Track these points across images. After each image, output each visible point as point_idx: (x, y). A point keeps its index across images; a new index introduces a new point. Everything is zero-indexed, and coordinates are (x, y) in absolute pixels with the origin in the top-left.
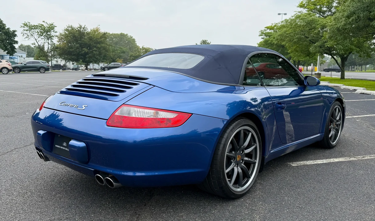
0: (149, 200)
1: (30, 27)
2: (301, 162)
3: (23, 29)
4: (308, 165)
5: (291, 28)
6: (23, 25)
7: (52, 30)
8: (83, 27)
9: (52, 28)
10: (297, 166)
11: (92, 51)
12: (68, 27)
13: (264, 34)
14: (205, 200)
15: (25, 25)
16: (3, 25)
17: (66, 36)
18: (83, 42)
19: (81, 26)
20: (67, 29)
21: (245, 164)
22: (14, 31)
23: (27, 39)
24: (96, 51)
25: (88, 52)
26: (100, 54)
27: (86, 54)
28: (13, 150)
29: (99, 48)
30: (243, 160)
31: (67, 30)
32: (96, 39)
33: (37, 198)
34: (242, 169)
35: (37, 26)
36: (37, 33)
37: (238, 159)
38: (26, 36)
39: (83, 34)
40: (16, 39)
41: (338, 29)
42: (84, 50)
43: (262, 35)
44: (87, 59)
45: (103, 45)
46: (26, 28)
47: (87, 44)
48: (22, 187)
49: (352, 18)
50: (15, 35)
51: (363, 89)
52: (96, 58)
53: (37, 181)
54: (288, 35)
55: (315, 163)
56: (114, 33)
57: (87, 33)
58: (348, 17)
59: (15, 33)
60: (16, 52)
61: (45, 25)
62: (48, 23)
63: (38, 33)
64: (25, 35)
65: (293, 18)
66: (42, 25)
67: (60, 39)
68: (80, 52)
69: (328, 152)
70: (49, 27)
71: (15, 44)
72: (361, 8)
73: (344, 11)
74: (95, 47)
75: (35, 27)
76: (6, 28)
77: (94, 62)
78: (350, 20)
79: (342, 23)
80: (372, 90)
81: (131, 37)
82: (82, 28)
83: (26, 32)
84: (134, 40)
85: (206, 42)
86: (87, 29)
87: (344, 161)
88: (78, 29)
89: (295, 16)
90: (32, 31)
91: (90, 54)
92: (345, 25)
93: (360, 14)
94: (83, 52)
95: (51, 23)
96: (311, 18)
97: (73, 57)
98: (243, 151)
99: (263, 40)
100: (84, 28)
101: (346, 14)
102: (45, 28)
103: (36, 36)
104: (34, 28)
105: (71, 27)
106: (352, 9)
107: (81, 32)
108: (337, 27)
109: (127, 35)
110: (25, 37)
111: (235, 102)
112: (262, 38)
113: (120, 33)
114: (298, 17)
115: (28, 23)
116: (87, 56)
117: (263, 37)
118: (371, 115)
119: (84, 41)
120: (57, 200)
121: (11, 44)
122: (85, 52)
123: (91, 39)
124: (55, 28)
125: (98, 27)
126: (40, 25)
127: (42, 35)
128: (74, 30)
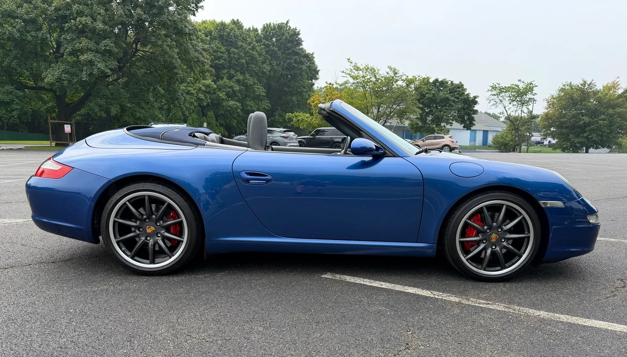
1: (499, 90)
3: (490, 93)
6: (491, 88)
7: (530, 92)
8: (588, 82)
9: (530, 88)
11: (597, 121)
15: (493, 88)
16: (463, 90)
17: (559, 98)
18: (584, 107)
19: (585, 82)
20: (562, 88)
22: (475, 97)
23: (493, 107)
24: (604, 120)
25: (589, 122)
26: (611, 125)
27: (587, 125)
29: (612, 116)
31: (562, 90)
32: (607, 101)
35: (509, 87)
36: (508, 98)
38: (493, 102)
39: (588, 93)
40: (476, 107)
42: (583, 120)
45: (618, 110)
46: (494, 92)
47: (591, 109)
50: (476, 103)
52: (601, 131)
57: (594, 92)
59: (476, 99)
60: (475, 125)
61: (521, 86)
62: (526, 83)
63: (510, 97)
64: (491, 101)
66: (518, 86)
67: (551, 104)
68: (577, 122)
70: (526, 88)
71: (474, 114)
74: (604, 114)
75: (507, 89)
76: (466, 93)
82: (586, 85)
83: (493, 97)
86: (595, 86)
88: (580, 86)
90: (501, 95)
91: (592, 125)
94: (582, 122)
95: (529, 82)
100: (589, 85)
102: (519, 90)
103: (506, 102)
104: (506, 92)
105: (570, 85)
107: (584, 91)
110: (492, 104)
115: (496, 85)
116: (588, 128)
121: (469, 115)
122: (585, 123)
123: (599, 100)
124: (534, 88)
125: (617, 80)
126: (513, 86)
127: (514, 100)
128: (573, 89)
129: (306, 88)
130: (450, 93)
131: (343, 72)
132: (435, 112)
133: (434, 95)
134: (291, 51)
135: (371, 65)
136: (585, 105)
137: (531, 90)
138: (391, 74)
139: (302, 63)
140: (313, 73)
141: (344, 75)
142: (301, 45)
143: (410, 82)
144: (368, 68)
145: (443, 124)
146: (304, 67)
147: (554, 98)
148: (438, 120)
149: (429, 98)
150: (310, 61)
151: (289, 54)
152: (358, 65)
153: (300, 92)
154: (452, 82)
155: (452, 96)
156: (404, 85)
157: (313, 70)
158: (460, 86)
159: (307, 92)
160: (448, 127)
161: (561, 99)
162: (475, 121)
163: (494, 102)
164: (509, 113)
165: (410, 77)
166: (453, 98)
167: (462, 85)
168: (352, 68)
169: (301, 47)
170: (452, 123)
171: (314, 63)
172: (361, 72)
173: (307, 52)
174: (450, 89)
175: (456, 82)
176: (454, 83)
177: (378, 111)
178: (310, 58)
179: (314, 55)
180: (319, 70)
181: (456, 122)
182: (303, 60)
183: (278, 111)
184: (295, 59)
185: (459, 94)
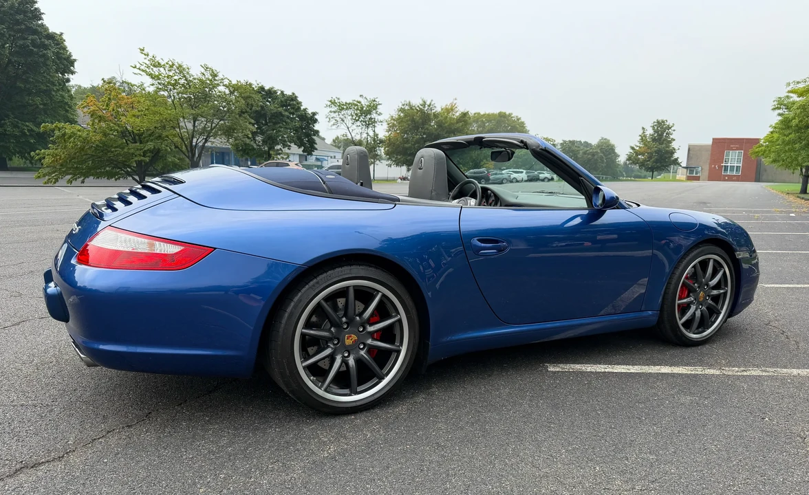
1: (339, 106)
3: (329, 109)
6: (329, 103)
7: (374, 111)
8: (428, 103)
9: (373, 106)
12: (404, 105)
13: (785, 106)
15: (332, 103)
16: (298, 104)
17: (400, 120)
19: (425, 102)
20: (402, 108)
22: (314, 114)
23: (334, 127)
31: (402, 110)
32: (448, 125)
35: (350, 103)
36: (350, 117)
39: (428, 115)
40: (317, 127)
43: (779, 108)
46: (334, 109)
47: (433, 134)
50: (316, 121)
56: (487, 113)
57: (434, 115)
59: (316, 117)
60: (316, 149)
61: (364, 103)
62: (369, 100)
63: (352, 116)
64: (331, 119)
66: (359, 102)
67: (391, 127)
70: (370, 106)
71: (314, 135)
75: (348, 106)
76: (302, 108)
81: (518, 120)
82: (426, 106)
83: (333, 115)
84: (523, 123)
85: (664, 125)
86: (435, 107)
88: (421, 107)
90: (343, 113)
95: (372, 98)
97: (409, 158)
99: (780, 118)
100: (429, 106)
102: (362, 108)
103: (349, 121)
104: (347, 109)
105: (409, 104)
107: (425, 112)
109: (510, 115)
110: (332, 123)
112: (779, 115)
113: (498, 112)
115: (336, 99)
117: (781, 111)
121: (308, 135)
123: (440, 125)
124: (379, 107)
125: (455, 102)
126: (355, 103)
127: (358, 120)
128: (413, 109)
129: (56, 85)
130: (282, 106)
131: (135, 67)
132: (267, 131)
133: (262, 107)
134: (23, 27)
135: (178, 61)
136: (427, 129)
137: (375, 107)
138: (208, 75)
139: (46, 47)
140: (66, 64)
141: (138, 71)
142: (41, 19)
143: (234, 88)
144: (173, 65)
145: (278, 147)
146: (50, 54)
147: (394, 120)
148: (271, 141)
149: (257, 111)
150: (58, 44)
151: (20, 31)
152: (157, 59)
153: (46, 90)
154: (282, 92)
155: (286, 110)
156: (227, 92)
157: (65, 59)
158: (293, 98)
159: (58, 90)
160: (286, 150)
161: (402, 121)
162: (316, 144)
163: (334, 121)
164: (353, 135)
165: (234, 82)
166: (287, 113)
167: (296, 97)
168: (148, 63)
169: (40, 22)
170: (290, 146)
171: (65, 48)
172: (162, 69)
173: (50, 31)
174: (282, 101)
175: (288, 92)
176: (285, 93)
177: (194, 126)
178: (57, 41)
179: (64, 37)
180: (75, 60)
181: (295, 144)
182: (46, 42)
183: (9, 119)
184: (32, 40)
185: (293, 108)
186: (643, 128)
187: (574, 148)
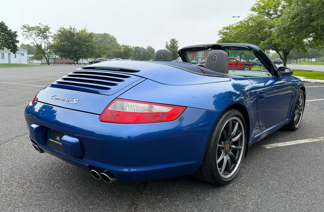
0: (144, 188)
1: (28, 28)
2: (274, 145)
3: (23, 30)
4: (280, 147)
5: (245, 28)
6: (22, 27)
7: (48, 31)
8: (73, 28)
9: (47, 29)
10: (271, 149)
11: (81, 49)
12: (61, 29)
13: (222, 33)
14: (196, 186)
15: (24, 27)
16: (6, 27)
17: (59, 36)
19: (71, 27)
20: (60, 30)
21: (232, 151)
22: (15, 32)
23: (26, 39)
24: (84, 48)
25: (78, 49)
26: (88, 51)
27: (77, 51)
28: (13, 138)
29: (87, 46)
30: (230, 148)
31: (60, 31)
32: (84, 39)
33: (36, 189)
34: (230, 156)
35: (34, 27)
36: (35, 34)
37: (227, 148)
39: (74, 34)
40: (17, 39)
41: (284, 28)
43: (220, 34)
44: (78, 55)
45: (90, 43)
46: (26, 30)
47: (76, 42)
48: (21, 177)
49: (296, 19)
50: (16, 36)
51: (304, 78)
52: (84, 54)
53: (36, 170)
54: (243, 34)
55: (286, 145)
56: (98, 33)
57: (76, 33)
58: (293, 18)
59: (17, 34)
60: (18, 50)
61: (41, 27)
62: (44, 25)
64: (24, 35)
65: (247, 19)
66: (39, 27)
67: (55, 39)
68: (71, 49)
69: (293, 134)
70: (45, 29)
71: (16, 43)
72: (304, 10)
73: (290, 13)
74: (84, 45)
75: (33, 29)
76: (8, 29)
77: (83, 58)
78: (295, 21)
79: (288, 24)
80: (311, 79)
81: (113, 37)
83: (25, 33)
84: (115, 38)
85: (175, 41)
86: (77, 30)
87: (309, 142)
88: (69, 30)
89: (248, 18)
90: (30, 32)
91: (80, 51)
92: (290, 25)
93: (303, 15)
94: (74, 49)
95: (46, 25)
96: (261, 20)
97: (66, 54)
98: (231, 140)
99: (221, 38)
100: (74, 29)
101: (291, 15)
102: (41, 29)
103: (34, 36)
104: (32, 30)
105: (63, 28)
106: (296, 11)
107: (71, 32)
108: (284, 27)
109: (109, 34)
110: (25, 37)
111: (221, 94)
112: (220, 37)
113: (103, 33)
114: (251, 19)
115: (26, 25)
116: (78, 53)
117: (221, 36)
118: (317, 100)
119: (74, 40)
120: (55, 190)
121: (13, 43)
122: (76, 49)
123: (80, 38)
124: (50, 29)
125: (86, 28)
126: (37, 27)
127: (39, 36)
128: (65, 31)
147: (56, 36)
158: (2, 24)
162: (17, 47)
164: (37, 43)
167: (4, 24)
170: (3, 48)
181: (6, 48)
185: (4, 29)
186: (167, 42)
187: (139, 50)
